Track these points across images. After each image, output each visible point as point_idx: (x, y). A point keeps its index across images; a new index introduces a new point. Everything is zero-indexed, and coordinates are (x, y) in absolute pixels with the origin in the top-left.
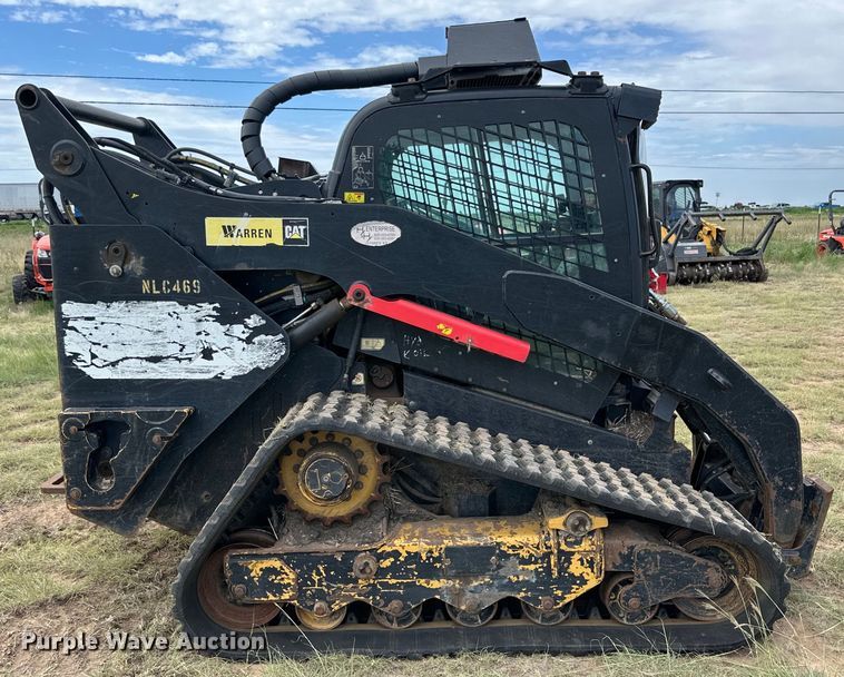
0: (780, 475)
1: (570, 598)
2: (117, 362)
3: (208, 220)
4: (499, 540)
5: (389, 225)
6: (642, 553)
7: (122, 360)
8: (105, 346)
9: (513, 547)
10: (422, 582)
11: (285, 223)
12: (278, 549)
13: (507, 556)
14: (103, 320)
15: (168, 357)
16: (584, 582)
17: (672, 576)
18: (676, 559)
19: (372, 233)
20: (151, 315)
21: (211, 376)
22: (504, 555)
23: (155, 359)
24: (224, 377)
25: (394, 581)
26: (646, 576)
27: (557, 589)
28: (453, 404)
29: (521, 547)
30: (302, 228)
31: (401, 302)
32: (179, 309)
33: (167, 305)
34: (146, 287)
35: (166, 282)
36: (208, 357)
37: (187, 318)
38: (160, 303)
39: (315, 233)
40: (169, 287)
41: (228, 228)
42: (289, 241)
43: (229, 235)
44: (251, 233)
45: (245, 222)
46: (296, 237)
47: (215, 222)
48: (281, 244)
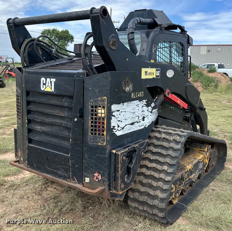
2: (124, 127)
3: (142, 69)
5: (172, 71)
7: (125, 126)
8: (121, 122)
10: (190, 177)
13: (200, 162)
14: (122, 111)
15: (135, 122)
19: (170, 73)
20: (133, 106)
21: (143, 127)
23: (132, 124)
24: (146, 126)
25: (187, 179)
30: (159, 72)
31: (173, 95)
32: (139, 103)
33: (136, 102)
34: (132, 96)
35: (137, 93)
36: (143, 120)
37: (140, 106)
38: (135, 102)
39: (161, 73)
40: (137, 95)
41: (146, 72)
42: (157, 76)
43: (146, 74)
44: (150, 74)
45: (149, 70)
46: (158, 75)
47: (144, 70)
48: (155, 77)
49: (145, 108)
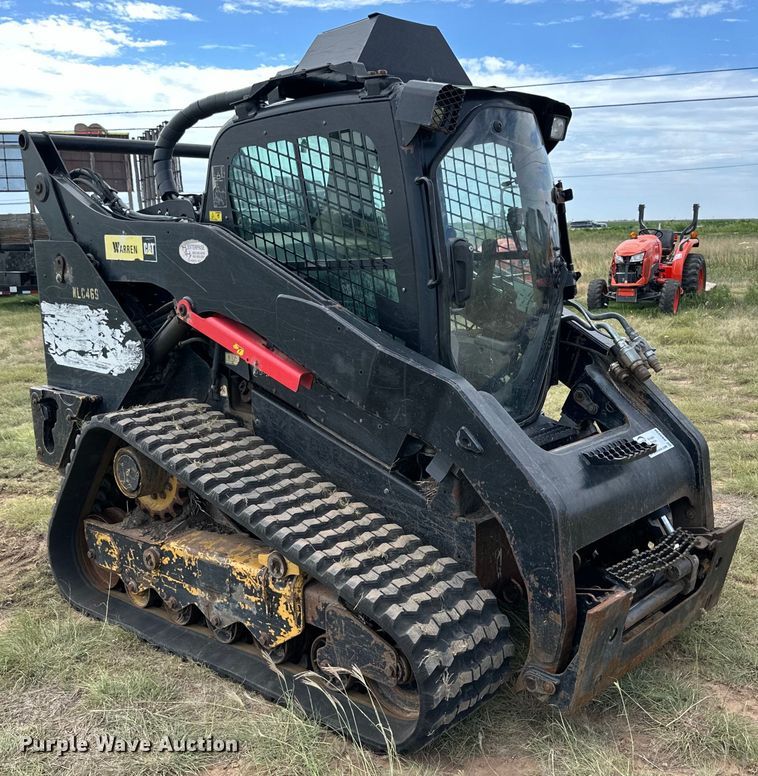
0: (535, 574)
1: (280, 640)
2: (66, 353)
3: (106, 236)
4: (232, 564)
5: (200, 244)
6: (330, 613)
7: (68, 352)
8: (61, 339)
9: (240, 574)
10: (186, 586)
11: (144, 240)
12: (117, 528)
13: (237, 582)
14: (59, 318)
15: (86, 351)
16: (289, 629)
17: (355, 648)
18: (357, 631)
19: (192, 251)
20: (78, 316)
21: (106, 372)
22: (233, 579)
23: (82, 353)
24: (115, 374)
25: (170, 579)
26: (335, 640)
27: (272, 628)
28: (285, 427)
29: (245, 577)
30: (153, 244)
31: (211, 320)
32: (90, 313)
33: (84, 309)
34: (74, 293)
35: (83, 290)
36: (105, 356)
37: (94, 320)
38: (81, 307)
39: (159, 248)
40: (85, 293)
41: (116, 245)
42: (146, 257)
43: (116, 250)
44: (127, 249)
45: (123, 239)
46: (150, 252)
47: (109, 239)
48: (142, 259)
49: (105, 329)
